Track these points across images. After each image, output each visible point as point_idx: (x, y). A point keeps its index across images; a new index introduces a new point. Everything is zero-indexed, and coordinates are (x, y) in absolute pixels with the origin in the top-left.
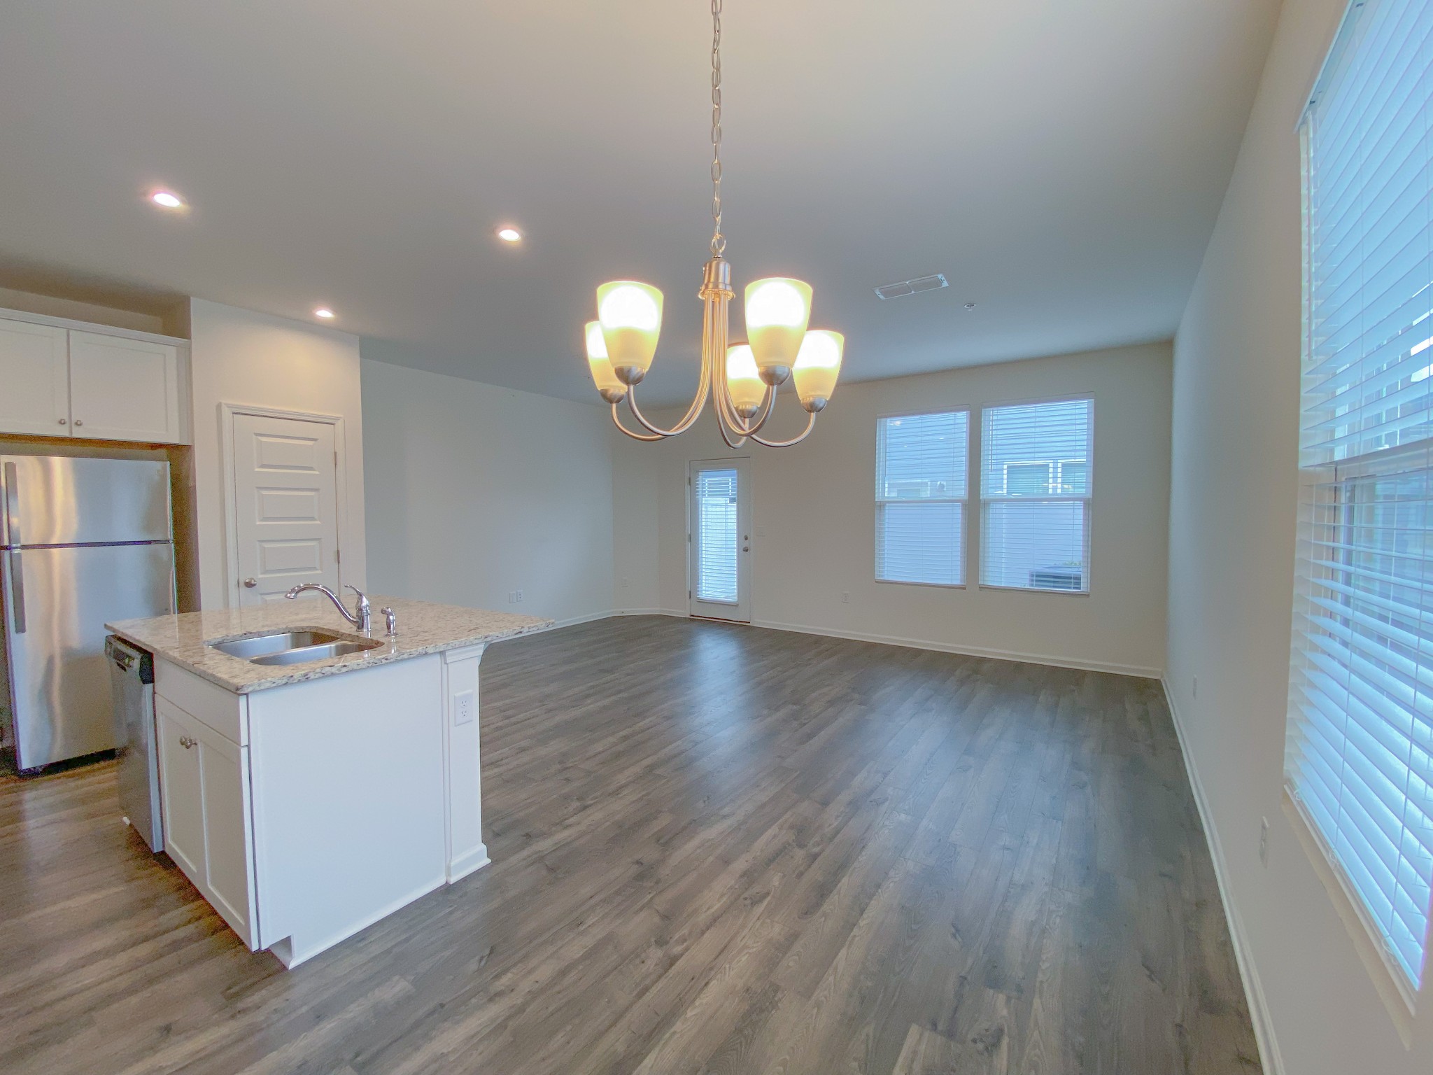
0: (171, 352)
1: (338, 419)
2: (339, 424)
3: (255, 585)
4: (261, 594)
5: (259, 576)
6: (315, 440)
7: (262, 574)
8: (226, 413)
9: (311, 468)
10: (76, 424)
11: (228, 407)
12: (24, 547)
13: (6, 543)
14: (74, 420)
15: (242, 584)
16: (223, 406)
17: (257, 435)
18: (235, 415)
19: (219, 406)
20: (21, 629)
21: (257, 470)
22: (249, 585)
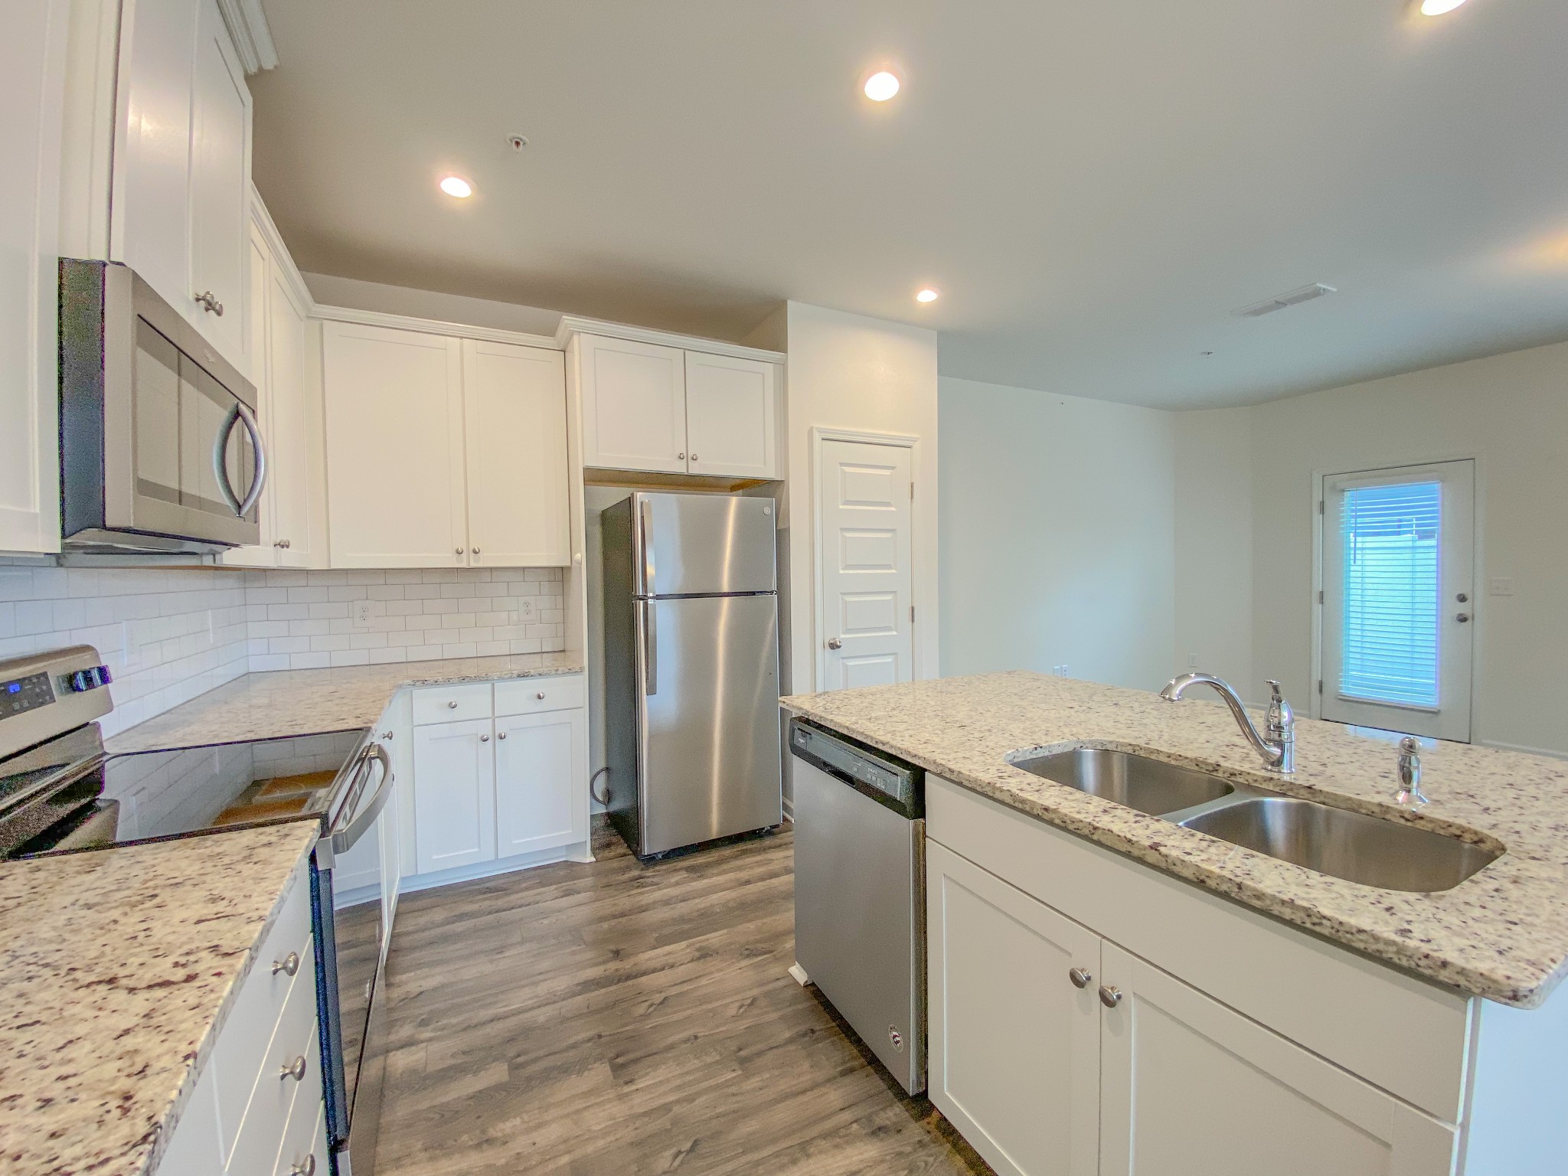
0: (769, 369)
1: (915, 440)
2: (917, 445)
3: (839, 647)
4: (843, 658)
5: (842, 637)
6: (893, 468)
7: (843, 634)
8: (817, 437)
9: (888, 504)
10: (693, 459)
11: (819, 432)
12: (658, 597)
13: (640, 593)
14: (690, 455)
15: (827, 645)
16: (814, 430)
17: (842, 464)
18: (824, 442)
19: (811, 430)
20: (652, 691)
21: (841, 507)
22: (834, 646)
